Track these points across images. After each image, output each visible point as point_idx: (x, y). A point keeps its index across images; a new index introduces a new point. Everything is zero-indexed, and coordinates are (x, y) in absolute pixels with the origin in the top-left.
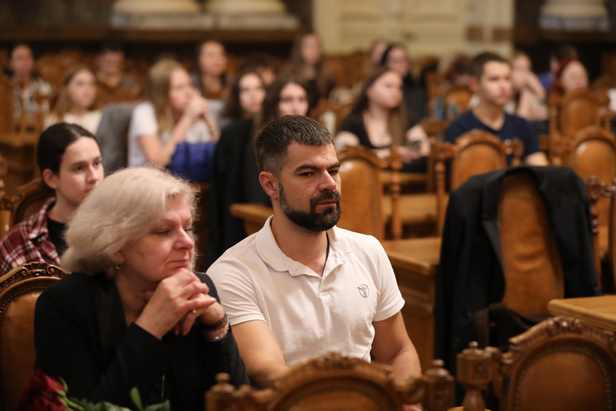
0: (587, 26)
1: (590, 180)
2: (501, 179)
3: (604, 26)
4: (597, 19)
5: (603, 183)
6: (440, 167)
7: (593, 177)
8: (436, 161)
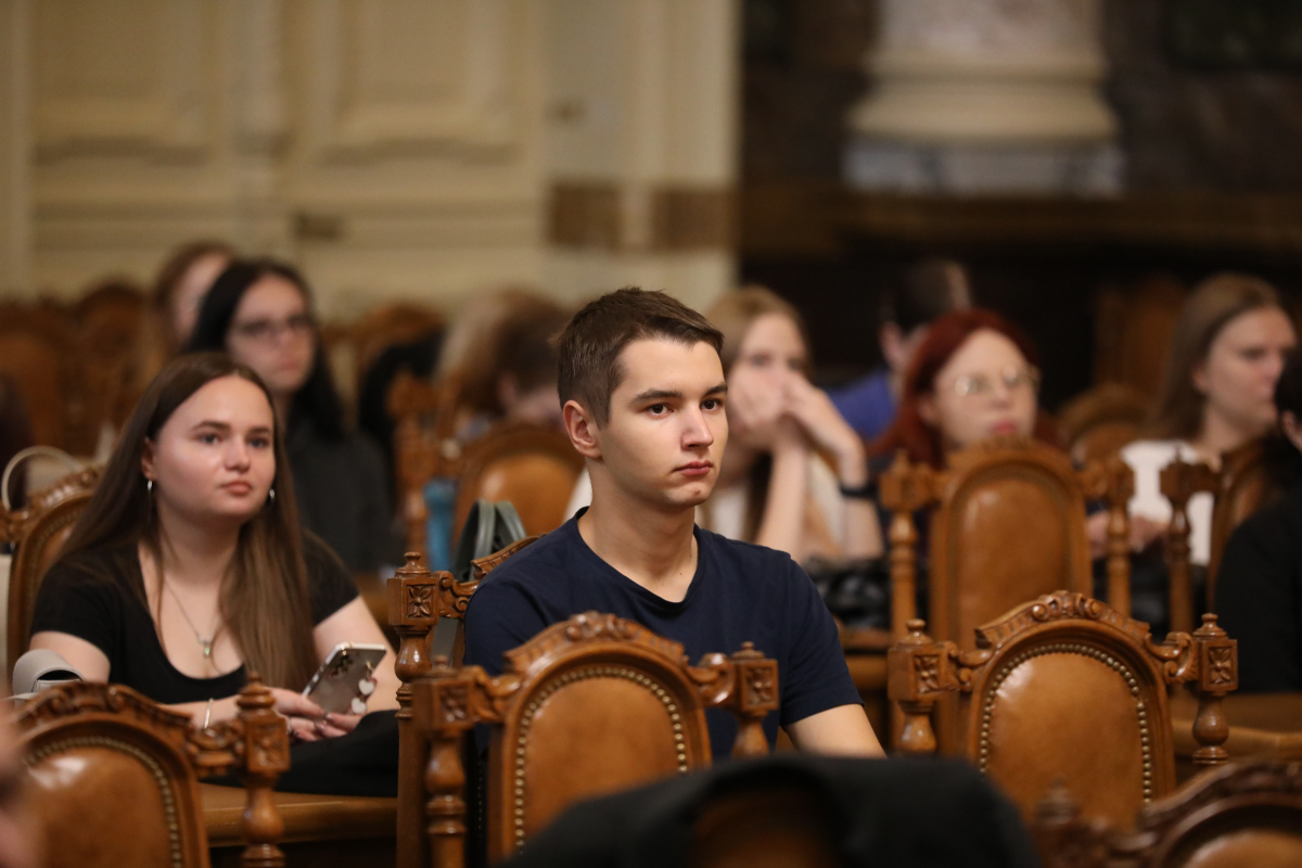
0: (1035, 176)
1: (1048, 812)
2: (687, 814)
3: (1104, 177)
4: (1077, 149)
5: (1100, 823)
6: (445, 766)
7: (1059, 797)
8: (431, 742)
